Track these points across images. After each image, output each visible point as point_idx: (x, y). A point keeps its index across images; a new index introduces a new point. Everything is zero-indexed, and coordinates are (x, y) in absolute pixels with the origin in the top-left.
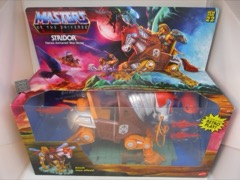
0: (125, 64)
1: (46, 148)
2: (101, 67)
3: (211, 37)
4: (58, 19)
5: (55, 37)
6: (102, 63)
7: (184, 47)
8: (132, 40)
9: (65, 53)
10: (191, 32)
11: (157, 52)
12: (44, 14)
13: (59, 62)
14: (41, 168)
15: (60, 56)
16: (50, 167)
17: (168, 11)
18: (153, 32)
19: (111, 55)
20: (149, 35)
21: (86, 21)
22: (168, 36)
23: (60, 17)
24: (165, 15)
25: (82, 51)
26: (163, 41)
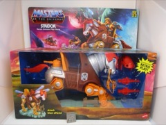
0: (85, 44)
1: (28, 90)
2: (70, 46)
3: (136, 26)
4: (46, 14)
5: (43, 26)
6: (70, 43)
7: (121, 33)
8: (90, 28)
9: (48, 36)
10: (125, 23)
11: (105, 36)
12: (39, 11)
13: (43, 42)
14: (21, 111)
15: (45, 38)
16: (29, 110)
17: (110, 11)
18: (102, 23)
19: (76, 38)
20: (100, 24)
21: (63, 16)
22: (111, 26)
23: (47, 13)
24: (108, 13)
25: (58, 35)
26: (108, 28)
